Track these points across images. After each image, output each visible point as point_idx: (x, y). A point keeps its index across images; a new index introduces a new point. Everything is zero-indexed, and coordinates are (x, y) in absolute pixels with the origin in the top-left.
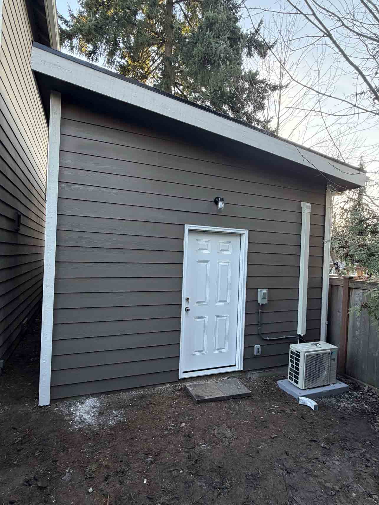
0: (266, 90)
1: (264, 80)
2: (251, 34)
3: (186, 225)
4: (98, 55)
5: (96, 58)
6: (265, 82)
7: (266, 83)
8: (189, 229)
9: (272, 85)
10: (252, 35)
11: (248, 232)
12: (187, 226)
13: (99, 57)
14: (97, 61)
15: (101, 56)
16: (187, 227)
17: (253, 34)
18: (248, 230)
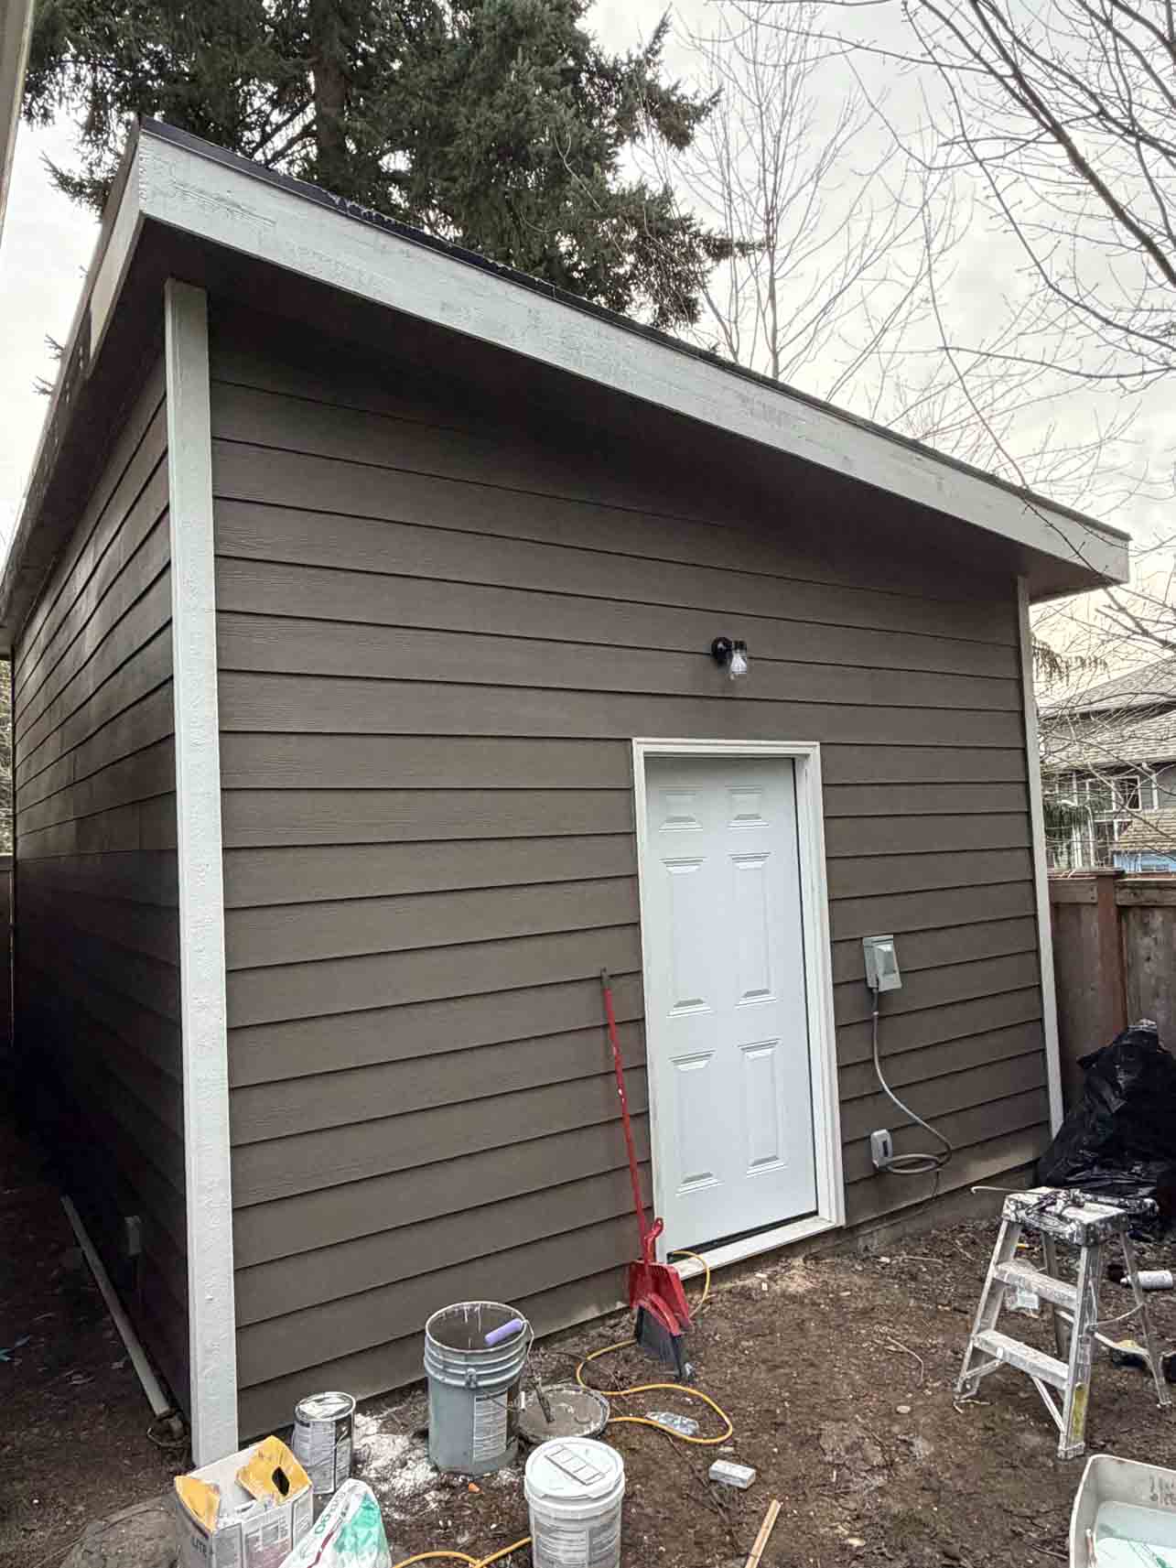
0: (694, 255)
1: (686, 220)
2: (630, 61)
3: (635, 740)
4: (52, 97)
5: (43, 107)
6: (689, 227)
7: (694, 229)
8: (645, 753)
9: (715, 240)
10: (633, 65)
11: (818, 747)
12: (639, 743)
13: (56, 104)
14: (50, 121)
15: (64, 100)
16: (641, 747)
17: (639, 63)
18: (817, 743)
